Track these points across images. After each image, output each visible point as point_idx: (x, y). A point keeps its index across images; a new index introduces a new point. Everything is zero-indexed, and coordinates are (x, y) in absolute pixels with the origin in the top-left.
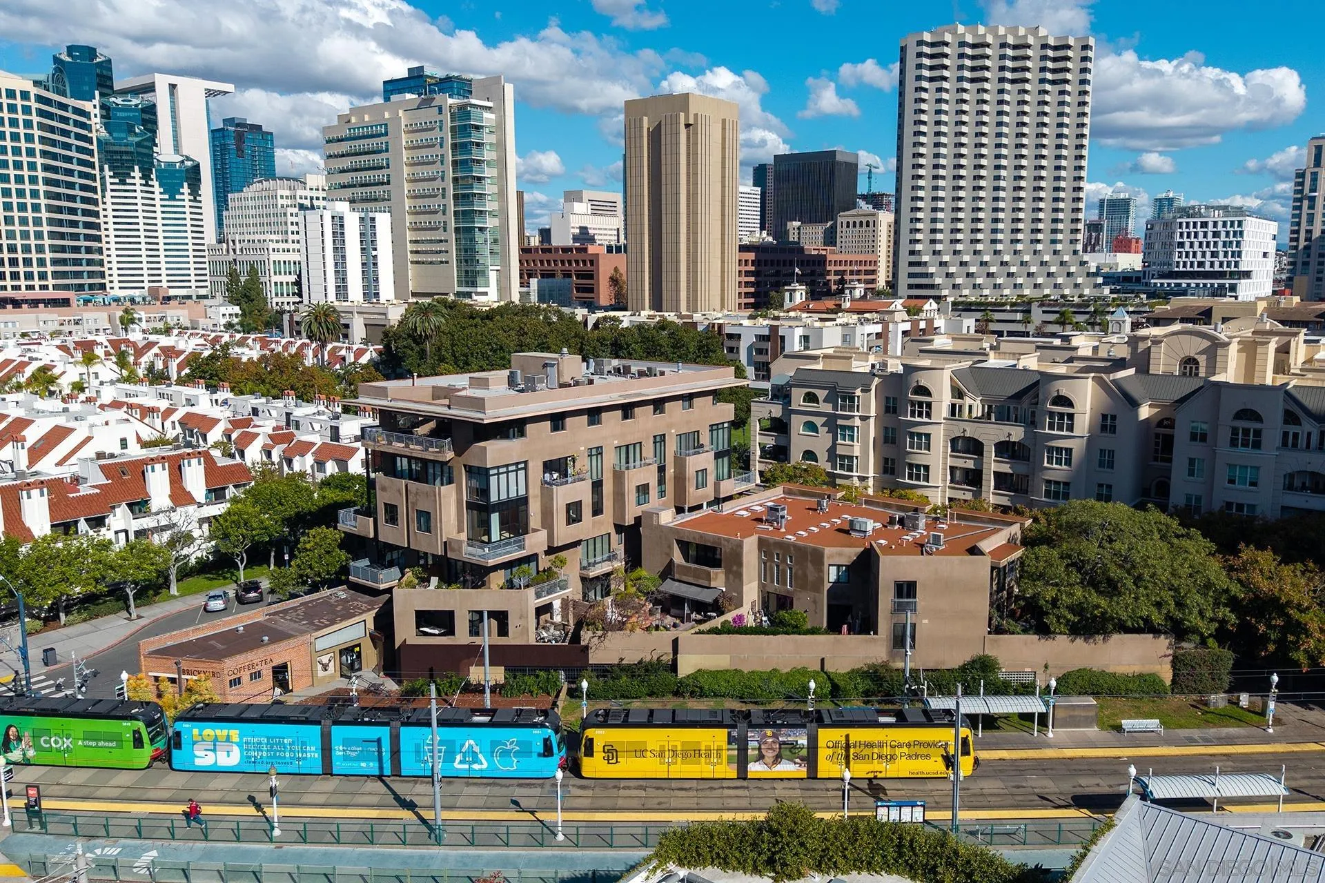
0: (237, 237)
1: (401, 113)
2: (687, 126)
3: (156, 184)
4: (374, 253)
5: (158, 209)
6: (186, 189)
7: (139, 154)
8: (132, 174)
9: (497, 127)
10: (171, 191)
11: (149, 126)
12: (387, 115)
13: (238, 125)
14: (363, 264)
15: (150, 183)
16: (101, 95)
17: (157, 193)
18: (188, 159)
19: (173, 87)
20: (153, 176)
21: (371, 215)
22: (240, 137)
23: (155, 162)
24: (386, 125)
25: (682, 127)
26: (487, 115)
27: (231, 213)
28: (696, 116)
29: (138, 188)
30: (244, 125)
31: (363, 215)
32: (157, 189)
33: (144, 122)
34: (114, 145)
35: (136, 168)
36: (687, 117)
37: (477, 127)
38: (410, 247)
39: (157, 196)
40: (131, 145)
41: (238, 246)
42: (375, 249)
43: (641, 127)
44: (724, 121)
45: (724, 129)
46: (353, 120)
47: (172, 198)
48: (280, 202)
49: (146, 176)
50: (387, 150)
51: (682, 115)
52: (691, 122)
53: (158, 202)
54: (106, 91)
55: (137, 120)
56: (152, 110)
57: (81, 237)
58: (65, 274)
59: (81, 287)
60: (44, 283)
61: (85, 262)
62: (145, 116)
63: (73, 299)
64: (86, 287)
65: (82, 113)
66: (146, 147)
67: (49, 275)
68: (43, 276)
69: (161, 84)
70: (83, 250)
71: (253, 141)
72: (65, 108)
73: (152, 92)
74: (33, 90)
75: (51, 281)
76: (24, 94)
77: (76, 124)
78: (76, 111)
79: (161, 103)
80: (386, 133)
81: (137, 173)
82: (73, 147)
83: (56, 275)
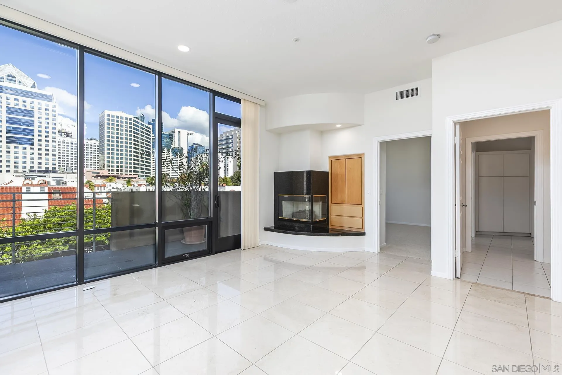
1: (237, 132)
4: (227, 168)
6: (179, 154)
7: (167, 145)
8: (165, 150)
10: (175, 155)
11: (171, 139)
12: (233, 133)
13: (196, 145)
14: (224, 171)
18: (180, 147)
19: (179, 132)
20: (170, 151)
22: (197, 147)
23: (171, 147)
24: (233, 136)
30: (198, 145)
32: (171, 154)
33: (170, 138)
35: (166, 148)
39: (171, 156)
40: (165, 142)
42: (228, 166)
46: (224, 135)
47: (175, 157)
49: (168, 150)
50: (233, 142)
53: (171, 158)
55: (167, 137)
56: (172, 135)
57: (145, 162)
58: (137, 172)
59: (143, 176)
60: (130, 173)
61: (145, 169)
62: (170, 136)
63: (138, 178)
64: (145, 176)
65: (149, 128)
66: (169, 143)
67: (132, 171)
68: (130, 171)
69: (177, 131)
70: (145, 165)
71: (200, 148)
72: (143, 125)
73: (174, 132)
74: (133, 119)
75: (133, 173)
76: (130, 119)
77: (146, 130)
78: (147, 127)
79: (176, 136)
80: (233, 138)
81: (166, 150)
82: (145, 137)
83: (134, 171)
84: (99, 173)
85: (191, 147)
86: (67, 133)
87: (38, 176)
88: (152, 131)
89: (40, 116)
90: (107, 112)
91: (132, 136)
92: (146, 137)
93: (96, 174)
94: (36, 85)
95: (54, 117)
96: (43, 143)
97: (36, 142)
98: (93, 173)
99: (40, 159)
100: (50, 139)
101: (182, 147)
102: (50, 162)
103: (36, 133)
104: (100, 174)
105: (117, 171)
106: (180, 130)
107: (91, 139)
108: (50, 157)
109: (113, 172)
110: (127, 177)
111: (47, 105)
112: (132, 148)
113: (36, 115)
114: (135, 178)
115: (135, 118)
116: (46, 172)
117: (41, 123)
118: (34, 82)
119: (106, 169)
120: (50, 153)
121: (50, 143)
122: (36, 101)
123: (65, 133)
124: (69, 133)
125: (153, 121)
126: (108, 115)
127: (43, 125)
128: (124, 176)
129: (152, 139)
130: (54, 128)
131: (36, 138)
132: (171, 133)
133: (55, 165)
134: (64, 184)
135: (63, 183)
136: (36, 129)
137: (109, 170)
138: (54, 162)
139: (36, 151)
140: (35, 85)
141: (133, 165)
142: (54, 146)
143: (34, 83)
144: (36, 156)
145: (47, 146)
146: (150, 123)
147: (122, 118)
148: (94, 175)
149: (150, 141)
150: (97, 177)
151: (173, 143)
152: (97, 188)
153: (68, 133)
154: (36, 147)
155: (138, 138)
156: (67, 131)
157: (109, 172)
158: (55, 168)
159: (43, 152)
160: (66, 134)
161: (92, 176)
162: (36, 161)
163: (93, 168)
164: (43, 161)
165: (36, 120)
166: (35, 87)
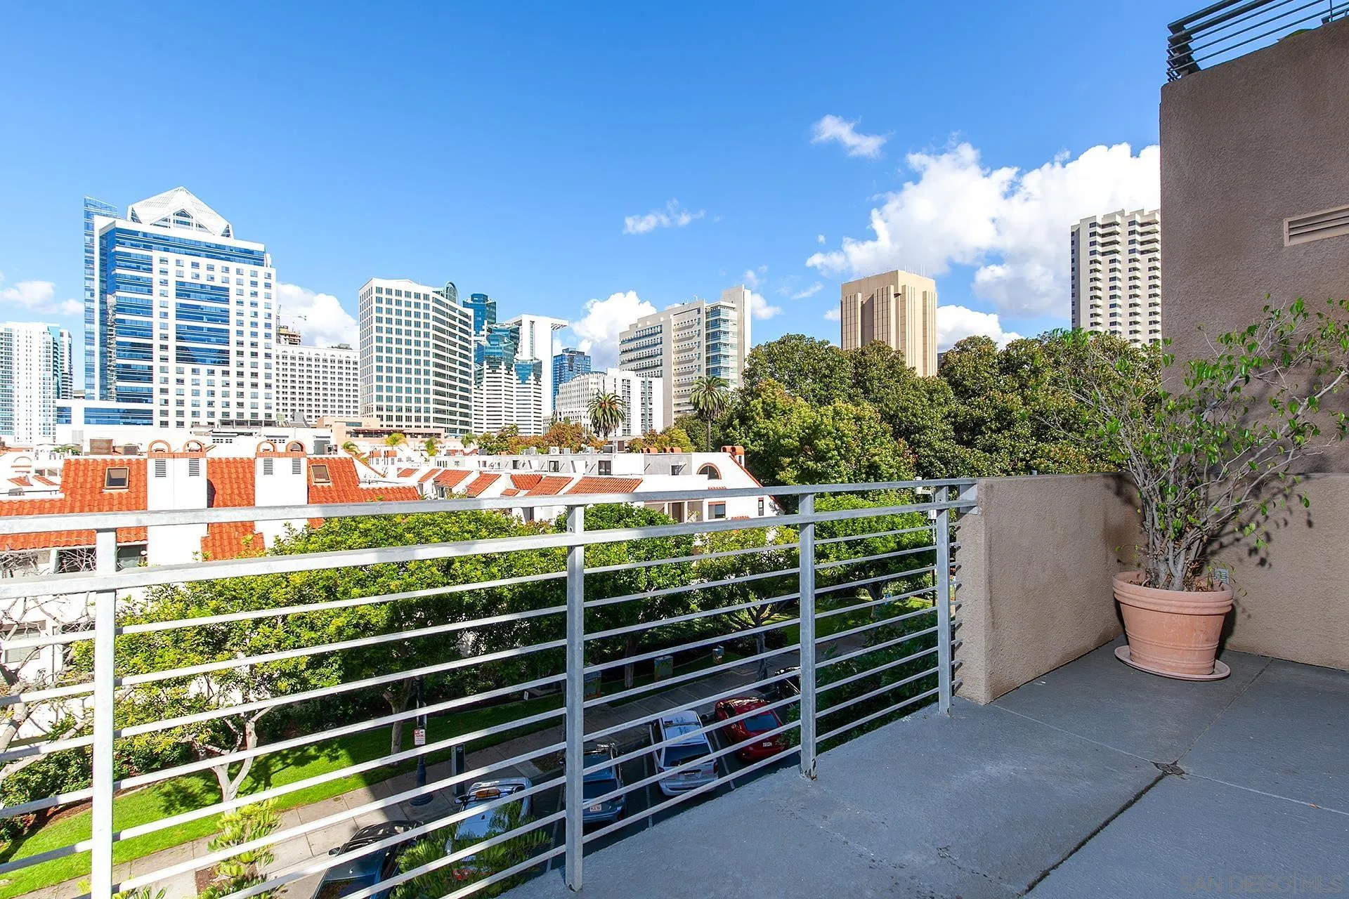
0: (563, 410)
1: (672, 316)
2: (897, 295)
3: (514, 373)
4: (650, 406)
5: (515, 390)
6: (532, 377)
7: (505, 354)
8: (500, 367)
9: (738, 321)
10: (523, 379)
11: (515, 340)
12: (662, 319)
13: (571, 352)
15: (511, 373)
16: (488, 323)
17: (514, 380)
18: (535, 359)
19: (532, 322)
20: (513, 369)
21: (650, 379)
22: (572, 359)
23: (515, 360)
24: (661, 326)
25: (892, 296)
26: (731, 312)
27: (561, 396)
28: (904, 287)
29: (503, 376)
30: (574, 352)
31: (644, 379)
32: (515, 377)
33: (512, 338)
34: (491, 348)
35: (503, 363)
36: (896, 288)
37: (725, 321)
38: (674, 409)
39: (514, 381)
40: (501, 348)
41: (563, 417)
42: (651, 404)
43: (855, 301)
44: (925, 293)
45: (925, 299)
46: (640, 326)
47: (523, 383)
48: (591, 386)
49: (509, 369)
50: (661, 344)
51: (892, 287)
52: (900, 292)
53: (515, 386)
54: (491, 321)
55: (507, 335)
56: (516, 331)
57: (458, 397)
58: (443, 420)
59: (454, 431)
60: (427, 424)
61: (458, 414)
62: (512, 334)
63: (444, 434)
64: (458, 431)
65: (466, 316)
66: (511, 350)
67: (431, 419)
68: (427, 419)
69: (526, 320)
70: (458, 405)
71: (579, 361)
72: (454, 310)
73: (520, 324)
74: (432, 295)
75: (432, 424)
76: (426, 297)
77: (460, 321)
78: (461, 313)
79: (525, 332)
80: (661, 332)
81: (503, 366)
82: (457, 337)
83: (436, 419)
84: (360, 424)
85: (558, 358)
86: (289, 335)
87: (239, 434)
88: (472, 322)
89: (240, 298)
90: (377, 282)
91: (431, 336)
92: (461, 338)
93: (355, 428)
94: (231, 231)
95: (268, 301)
96: (247, 359)
97: (233, 358)
98: (348, 424)
99: (241, 395)
100: (261, 350)
101: (540, 359)
102: (261, 401)
103: (233, 338)
104: (363, 427)
105: (399, 418)
106: (533, 318)
107: (339, 347)
108: (261, 390)
109: (389, 423)
110: (419, 434)
111: (255, 274)
112: (431, 364)
113: (233, 297)
114: (439, 435)
115: (438, 293)
116: (255, 423)
117: (242, 314)
118: (227, 223)
119: (375, 416)
120: (261, 381)
121: (261, 360)
122: (233, 266)
123: (286, 335)
124: (294, 336)
125: (472, 300)
126: (379, 290)
127: (247, 319)
128: (413, 430)
129: (472, 342)
130: (268, 326)
131: (233, 348)
132: (515, 326)
133: (270, 408)
134: (332, 452)
135: (330, 449)
136: (233, 327)
137: (381, 417)
138: (268, 401)
139: (233, 379)
140: (228, 231)
141: (432, 406)
142: (268, 366)
143: (228, 227)
144: (233, 389)
145: (254, 365)
146: (465, 305)
147: (408, 294)
148: (351, 429)
149: (469, 347)
150: (357, 433)
151: (519, 350)
152: (375, 459)
153: (292, 335)
154: (233, 368)
155: (443, 340)
156: (290, 331)
157: (382, 423)
158: (270, 416)
159: (247, 380)
160: (287, 337)
161: (347, 433)
162: (233, 400)
163: (345, 412)
164: (247, 401)
165: (232, 307)
166: (228, 236)
